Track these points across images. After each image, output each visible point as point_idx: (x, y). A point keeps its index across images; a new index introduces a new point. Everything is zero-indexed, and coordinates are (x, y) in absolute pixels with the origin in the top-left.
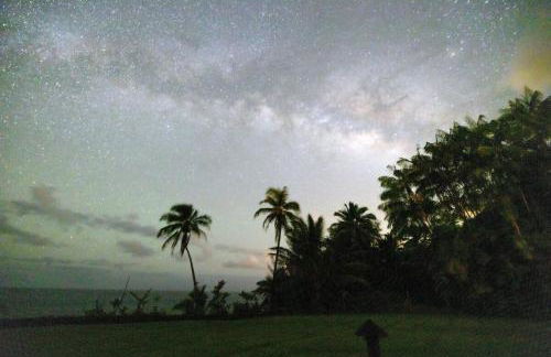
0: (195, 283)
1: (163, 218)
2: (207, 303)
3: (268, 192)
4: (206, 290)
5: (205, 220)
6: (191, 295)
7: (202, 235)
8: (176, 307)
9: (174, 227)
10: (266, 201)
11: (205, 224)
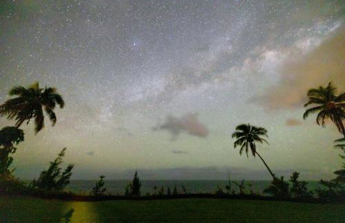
0: (273, 175)
1: (233, 136)
2: (289, 190)
3: (308, 95)
4: (285, 179)
5: (261, 131)
6: (273, 183)
7: (263, 141)
8: (266, 191)
9: (242, 140)
10: (310, 103)
11: (262, 133)
